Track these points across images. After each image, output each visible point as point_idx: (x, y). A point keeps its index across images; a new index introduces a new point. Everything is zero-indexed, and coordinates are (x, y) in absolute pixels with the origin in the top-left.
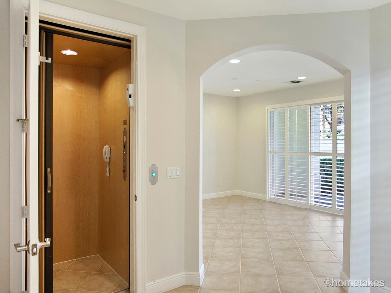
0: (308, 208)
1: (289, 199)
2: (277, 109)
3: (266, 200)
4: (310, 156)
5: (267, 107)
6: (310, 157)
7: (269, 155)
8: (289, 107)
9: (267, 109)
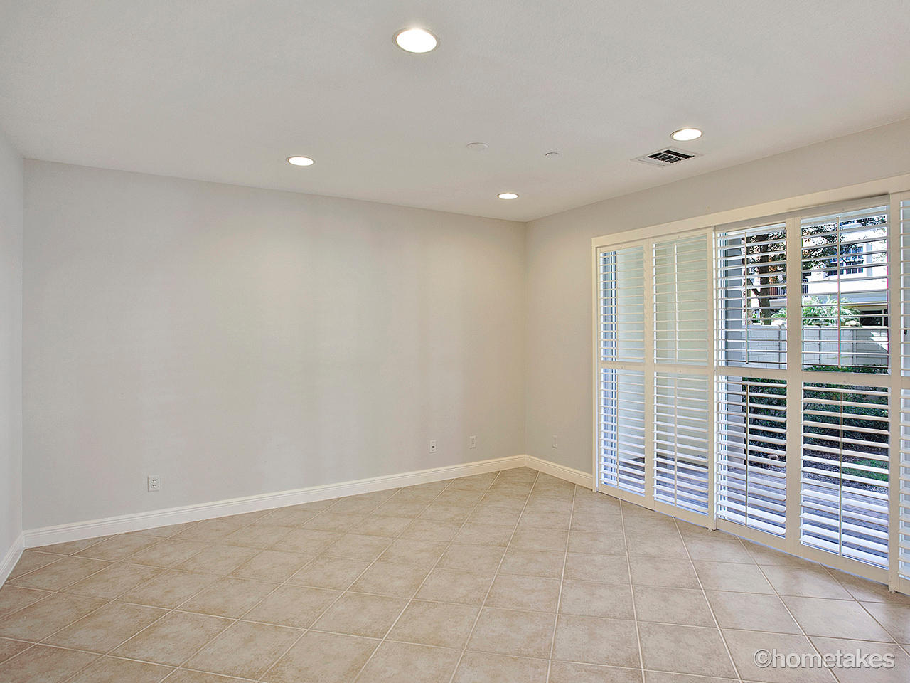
0: (712, 527)
1: (655, 494)
2: (623, 246)
3: (594, 491)
4: (715, 377)
5: (596, 242)
6: (717, 380)
7: (602, 370)
8: (653, 237)
9: (596, 248)
